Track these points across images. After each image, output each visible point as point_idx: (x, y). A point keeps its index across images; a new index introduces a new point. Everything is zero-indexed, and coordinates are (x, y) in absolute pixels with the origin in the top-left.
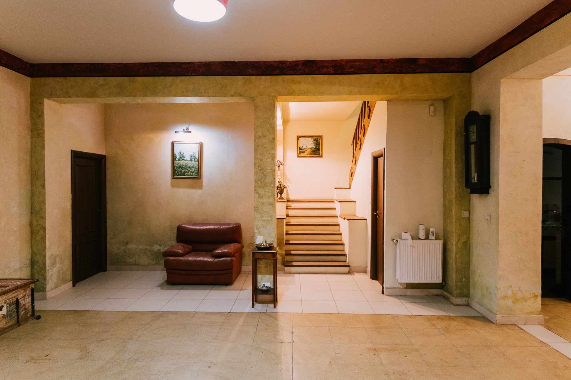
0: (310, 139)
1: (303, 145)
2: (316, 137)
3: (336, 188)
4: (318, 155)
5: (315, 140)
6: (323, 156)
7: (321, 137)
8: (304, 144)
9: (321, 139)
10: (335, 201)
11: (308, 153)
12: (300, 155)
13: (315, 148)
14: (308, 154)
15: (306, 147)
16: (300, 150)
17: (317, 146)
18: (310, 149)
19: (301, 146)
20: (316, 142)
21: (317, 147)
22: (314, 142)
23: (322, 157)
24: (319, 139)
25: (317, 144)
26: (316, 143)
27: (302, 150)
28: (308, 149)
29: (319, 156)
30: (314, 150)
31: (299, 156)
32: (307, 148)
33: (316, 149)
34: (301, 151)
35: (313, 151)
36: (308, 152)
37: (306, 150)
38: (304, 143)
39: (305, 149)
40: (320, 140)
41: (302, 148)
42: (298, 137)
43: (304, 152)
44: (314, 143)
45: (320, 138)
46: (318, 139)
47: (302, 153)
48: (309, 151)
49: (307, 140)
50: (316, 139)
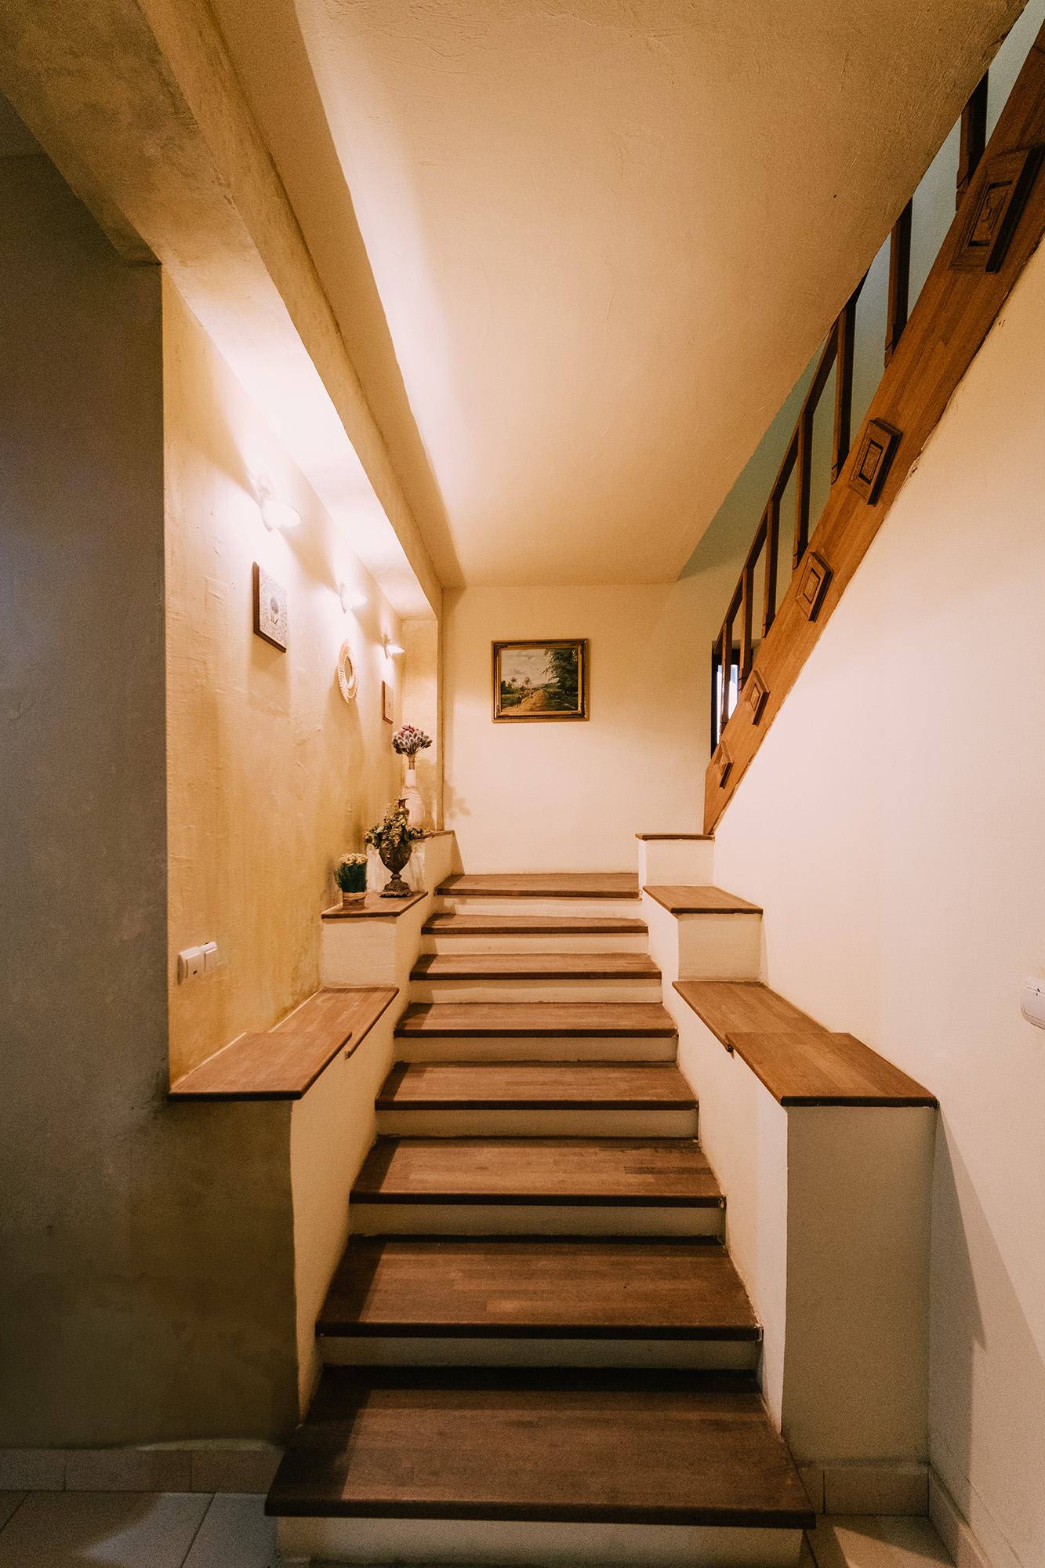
0: (541, 651)
1: (516, 677)
2: (566, 646)
3: (646, 838)
4: (570, 712)
5: (559, 656)
6: (588, 716)
7: (583, 644)
8: (518, 672)
9: (582, 653)
10: (644, 895)
11: (535, 704)
12: (502, 714)
13: (559, 687)
14: (532, 710)
15: (527, 682)
16: (502, 693)
17: (566, 679)
18: (542, 690)
19: (506, 678)
20: (564, 664)
21: (568, 683)
22: (557, 663)
23: (588, 720)
24: (574, 652)
25: (568, 671)
26: (564, 668)
27: (513, 693)
28: (535, 689)
29: (576, 714)
30: (556, 694)
31: (499, 717)
32: (530, 686)
33: (566, 690)
34: (508, 698)
35: (551, 698)
36: (532, 701)
37: (525, 693)
38: (518, 668)
39: (522, 689)
40: (580, 656)
41: (510, 685)
42: (498, 648)
43: (519, 701)
44: (556, 668)
45: (580, 648)
46: (571, 654)
47: (512, 704)
48: (536, 698)
49: (530, 658)
50: (563, 652)
